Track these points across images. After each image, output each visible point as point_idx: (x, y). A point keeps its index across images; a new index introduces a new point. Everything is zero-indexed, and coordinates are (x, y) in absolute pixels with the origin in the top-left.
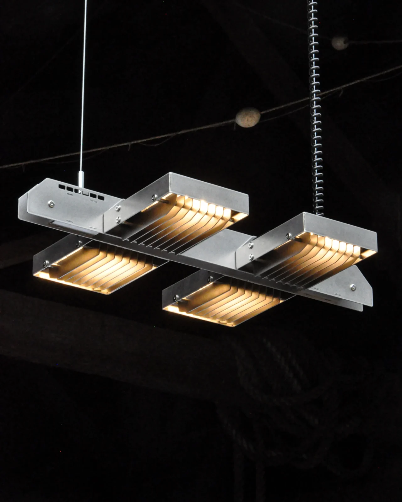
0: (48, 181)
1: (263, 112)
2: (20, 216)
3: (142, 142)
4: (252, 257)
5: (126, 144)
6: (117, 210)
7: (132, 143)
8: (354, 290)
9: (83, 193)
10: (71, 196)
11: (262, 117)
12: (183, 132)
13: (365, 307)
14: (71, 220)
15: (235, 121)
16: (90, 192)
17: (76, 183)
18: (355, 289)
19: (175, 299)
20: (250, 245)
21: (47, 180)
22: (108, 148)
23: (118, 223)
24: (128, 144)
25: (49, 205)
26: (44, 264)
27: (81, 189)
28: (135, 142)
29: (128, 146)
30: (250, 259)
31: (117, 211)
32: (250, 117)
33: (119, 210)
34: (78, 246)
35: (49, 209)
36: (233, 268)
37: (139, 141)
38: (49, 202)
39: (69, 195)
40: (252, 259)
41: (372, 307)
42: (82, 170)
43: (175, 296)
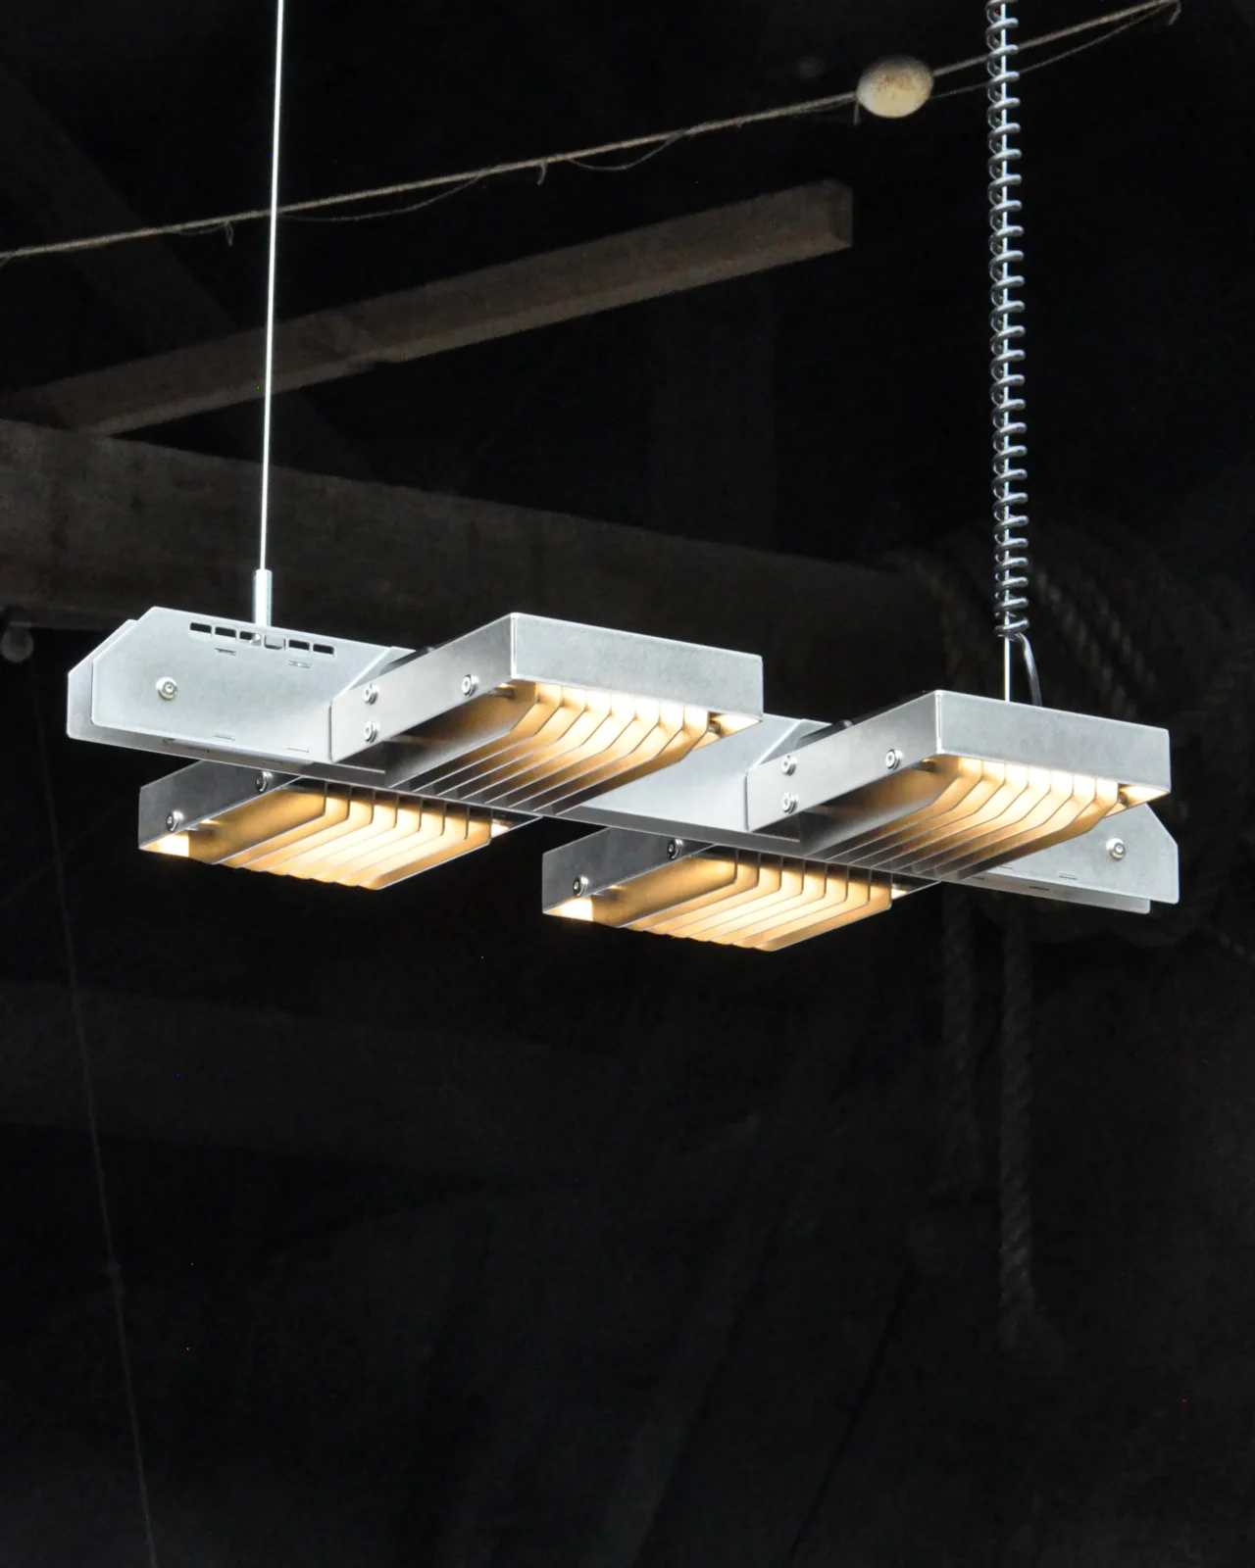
0: (158, 617)
1: (940, 72)
2: (74, 731)
3: (577, 159)
4: (792, 803)
5: (532, 163)
6: (367, 698)
7: (551, 160)
8: (1118, 856)
9: (268, 643)
10: (228, 655)
11: (939, 85)
12: (701, 128)
13: (1154, 904)
14: (227, 733)
15: (856, 97)
16: (288, 635)
17: (247, 615)
18: (1123, 853)
19: (579, 890)
20: (786, 764)
21: (155, 612)
22: (481, 173)
23: (372, 738)
24: (541, 163)
25: (162, 697)
26: (170, 822)
27: (261, 630)
28: (560, 158)
29: (537, 169)
30: (786, 808)
31: (366, 702)
32: (901, 86)
33: (373, 700)
34: (260, 787)
35: (160, 702)
36: (739, 827)
37: (570, 156)
38: (160, 685)
39: (223, 654)
40: (793, 810)
41: (1176, 905)
42: (267, 567)
43: (578, 880)
